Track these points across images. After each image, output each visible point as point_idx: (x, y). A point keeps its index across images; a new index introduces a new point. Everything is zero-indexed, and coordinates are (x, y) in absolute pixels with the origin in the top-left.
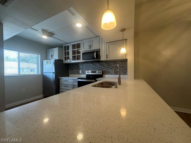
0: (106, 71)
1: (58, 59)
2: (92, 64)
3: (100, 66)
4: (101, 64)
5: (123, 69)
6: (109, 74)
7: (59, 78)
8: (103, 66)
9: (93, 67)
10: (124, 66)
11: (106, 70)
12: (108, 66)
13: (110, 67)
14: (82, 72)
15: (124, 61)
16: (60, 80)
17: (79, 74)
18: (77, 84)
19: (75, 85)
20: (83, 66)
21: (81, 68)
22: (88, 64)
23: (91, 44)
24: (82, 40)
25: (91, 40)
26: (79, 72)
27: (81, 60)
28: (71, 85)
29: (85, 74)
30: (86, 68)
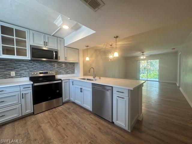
2: (39, 63)
3: (50, 67)
4: (51, 64)
5: (72, 70)
6: (61, 74)
8: (54, 67)
9: (41, 67)
10: (73, 67)
11: (57, 71)
12: (59, 67)
13: (61, 68)
14: (16, 74)
15: (72, 63)
17: (9, 78)
18: (30, 91)
19: (25, 94)
20: (19, 66)
21: (15, 68)
22: (31, 63)
23: (47, 41)
24: (29, 29)
25: (47, 36)
26: (10, 75)
27: (28, 57)
28: (15, 95)
29: (26, 77)
30: (26, 68)
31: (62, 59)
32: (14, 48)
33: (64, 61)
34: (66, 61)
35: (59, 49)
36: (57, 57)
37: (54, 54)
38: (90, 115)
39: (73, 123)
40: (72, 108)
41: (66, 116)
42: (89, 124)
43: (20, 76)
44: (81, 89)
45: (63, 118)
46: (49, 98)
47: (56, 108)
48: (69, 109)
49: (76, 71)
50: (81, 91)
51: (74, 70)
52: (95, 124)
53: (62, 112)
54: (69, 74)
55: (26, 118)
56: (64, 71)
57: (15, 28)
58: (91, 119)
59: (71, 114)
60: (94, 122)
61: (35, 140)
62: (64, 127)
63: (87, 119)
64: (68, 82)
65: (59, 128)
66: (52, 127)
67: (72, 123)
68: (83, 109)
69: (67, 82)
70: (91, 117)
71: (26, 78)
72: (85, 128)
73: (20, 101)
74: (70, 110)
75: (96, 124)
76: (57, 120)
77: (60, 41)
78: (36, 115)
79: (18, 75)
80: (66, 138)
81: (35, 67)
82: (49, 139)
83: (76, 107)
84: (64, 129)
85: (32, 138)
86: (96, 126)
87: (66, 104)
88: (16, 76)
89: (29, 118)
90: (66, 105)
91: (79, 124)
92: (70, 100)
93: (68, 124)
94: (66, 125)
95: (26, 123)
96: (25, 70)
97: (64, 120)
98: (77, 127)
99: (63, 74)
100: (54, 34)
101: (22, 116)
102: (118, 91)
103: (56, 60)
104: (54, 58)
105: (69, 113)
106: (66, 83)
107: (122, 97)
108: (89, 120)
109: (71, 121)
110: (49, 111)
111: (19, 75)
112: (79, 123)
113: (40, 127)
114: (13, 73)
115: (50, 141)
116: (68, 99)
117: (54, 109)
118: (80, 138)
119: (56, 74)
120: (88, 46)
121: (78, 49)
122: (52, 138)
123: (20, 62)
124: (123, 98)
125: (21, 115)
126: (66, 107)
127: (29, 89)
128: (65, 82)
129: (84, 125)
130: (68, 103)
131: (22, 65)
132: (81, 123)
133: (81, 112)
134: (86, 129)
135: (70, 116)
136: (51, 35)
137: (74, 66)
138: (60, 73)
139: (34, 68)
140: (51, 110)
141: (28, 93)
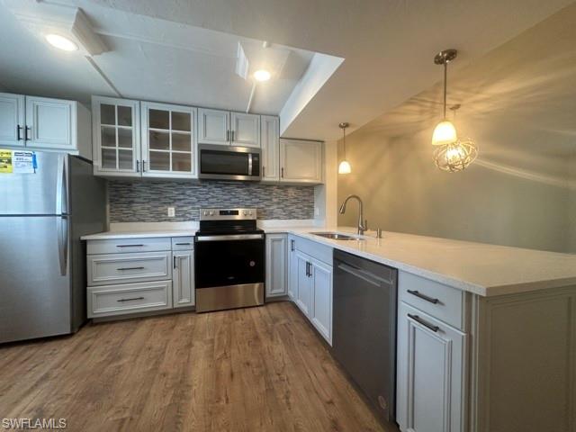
0: (265, 211)
1: (77, 153)
2: (221, 187)
3: (246, 197)
4: (248, 191)
5: (305, 206)
7: (83, 238)
8: (256, 197)
9: (225, 197)
10: (308, 198)
11: (262, 208)
12: (268, 197)
14: (176, 212)
15: (306, 187)
16: (89, 246)
17: (165, 220)
18: (189, 253)
19: (181, 259)
20: (183, 194)
21: (175, 200)
22: (204, 187)
23: (234, 129)
24: (197, 107)
25: (234, 115)
26: (166, 214)
27: (193, 173)
28: (162, 259)
29: (193, 220)
30: (195, 199)
31: (270, 175)
32: (169, 153)
33: (277, 179)
34: (282, 180)
35: (264, 147)
36: (257, 170)
37: (250, 160)
38: (326, 359)
39: (263, 369)
40: (283, 322)
41: (257, 338)
42: (307, 391)
43: (182, 219)
44: (308, 264)
45: (247, 344)
46: (231, 278)
47: (246, 310)
48: (275, 320)
49: (317, 211)
50: (308, 274)
51: (312, 207)
52: (328, 399)
53: (254, 324)
54: (294, 218)
55: (181, 316)
56: (282, 208)
57: (171, 109)
58: (321, 375)
59: (272, 340)
60: (327, 393)
61: (164, 376)
62: (235, 371)
63: (309, 371)
64: (283, 241)
65: (223, 365)
66: (212, 356)
67: (259, 366)
68: (313, 334)
69: (280, 240)
70: (326, 371)
71: (193, 222)
72: (287, 398)
73: (170, 273)
74: (277, 324)
75: (331, 402)
76: (230, 343)
77: (268, 123)
78: (200, 315)
79: (181, 216)
80: (223, 403)
81: (213, 197)
82: (188, 386)
83: (297, 321)
84: (232, 375)
85: (162, 367)
86: (326, 409)
87: (275, 305)
88: (176, 216)
89: (184, 317)
90: (274, 310)
91: (277, 377)
92: (287, 296)
93: (248, 364)
94: (242, 365)
95: (173, 328)
96: (194, 203)
97: (245, 349)
98: (268, 383)
99: (278, 218)
100: (250, 109)
101: (173, 309)
102: (416, 293)
103: (254, 178)
104: (250, 173)
105: (270, 334)
106: (276, 243)
107: (436, 322)
108: (312, 376)
109: (261, 361)
110: (227, 312)
111: (183, 216)
112: (279, 375)
113: (190, 345)
114: (171, 211)
115: (186, 393)
116: (281, 290)
117: (240, 311)
118: (258, 424)
119: (258, 218)
120: (347, 125)
121: (322, 142)
122: (194, 388)
123: (184, 187)
124: (436, 329)
125: (170, 307)
126: (270, 314)
127: (188, 247)
128: (273, 241)
129: (290, 388)
130: (283, 304)
131: (188, 192)
132: (283, 376)
133: (302, 341)
134: (288, 404)
135: (266, 344)
136: (245, 112)
137: (313, 194)
138: (270, 216)
139: (211, 200)
140: (233, 311)
141: (185, 258)
